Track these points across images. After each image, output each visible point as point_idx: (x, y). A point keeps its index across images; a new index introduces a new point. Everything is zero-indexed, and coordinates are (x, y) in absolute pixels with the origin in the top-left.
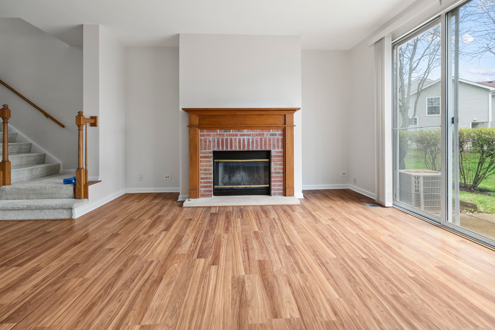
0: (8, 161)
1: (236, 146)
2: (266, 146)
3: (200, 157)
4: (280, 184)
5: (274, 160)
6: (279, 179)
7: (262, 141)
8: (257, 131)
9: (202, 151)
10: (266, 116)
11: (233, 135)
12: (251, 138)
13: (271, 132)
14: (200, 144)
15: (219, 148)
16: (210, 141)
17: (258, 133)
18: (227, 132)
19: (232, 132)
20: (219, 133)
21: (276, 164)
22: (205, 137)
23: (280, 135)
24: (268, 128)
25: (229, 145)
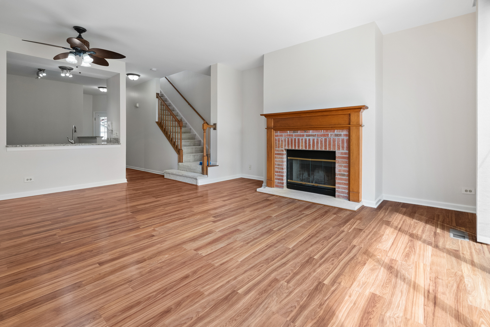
0: (182, 149)
1: (302, 146)
2: (331, 146)
3: (275, 154)
4: (345, 188)
5: (339, 161)
6: (344, 182)
7: (326, 141)
8: (322, 132)
9: (277, 149)
10: (330, 116)
11: (300, 136)
12: (316, 138)
13: (336, 132)
14: (275, 143)
15: (289, 147)
16: (282, 141)
17: (322, 133)
18: (295, 133)
19: (299, 133)
20: (289, 133)
21: (340, 166)
22: (279, 137)
23: (346, 135)
24: (332, 128)
25: (297, 145)
